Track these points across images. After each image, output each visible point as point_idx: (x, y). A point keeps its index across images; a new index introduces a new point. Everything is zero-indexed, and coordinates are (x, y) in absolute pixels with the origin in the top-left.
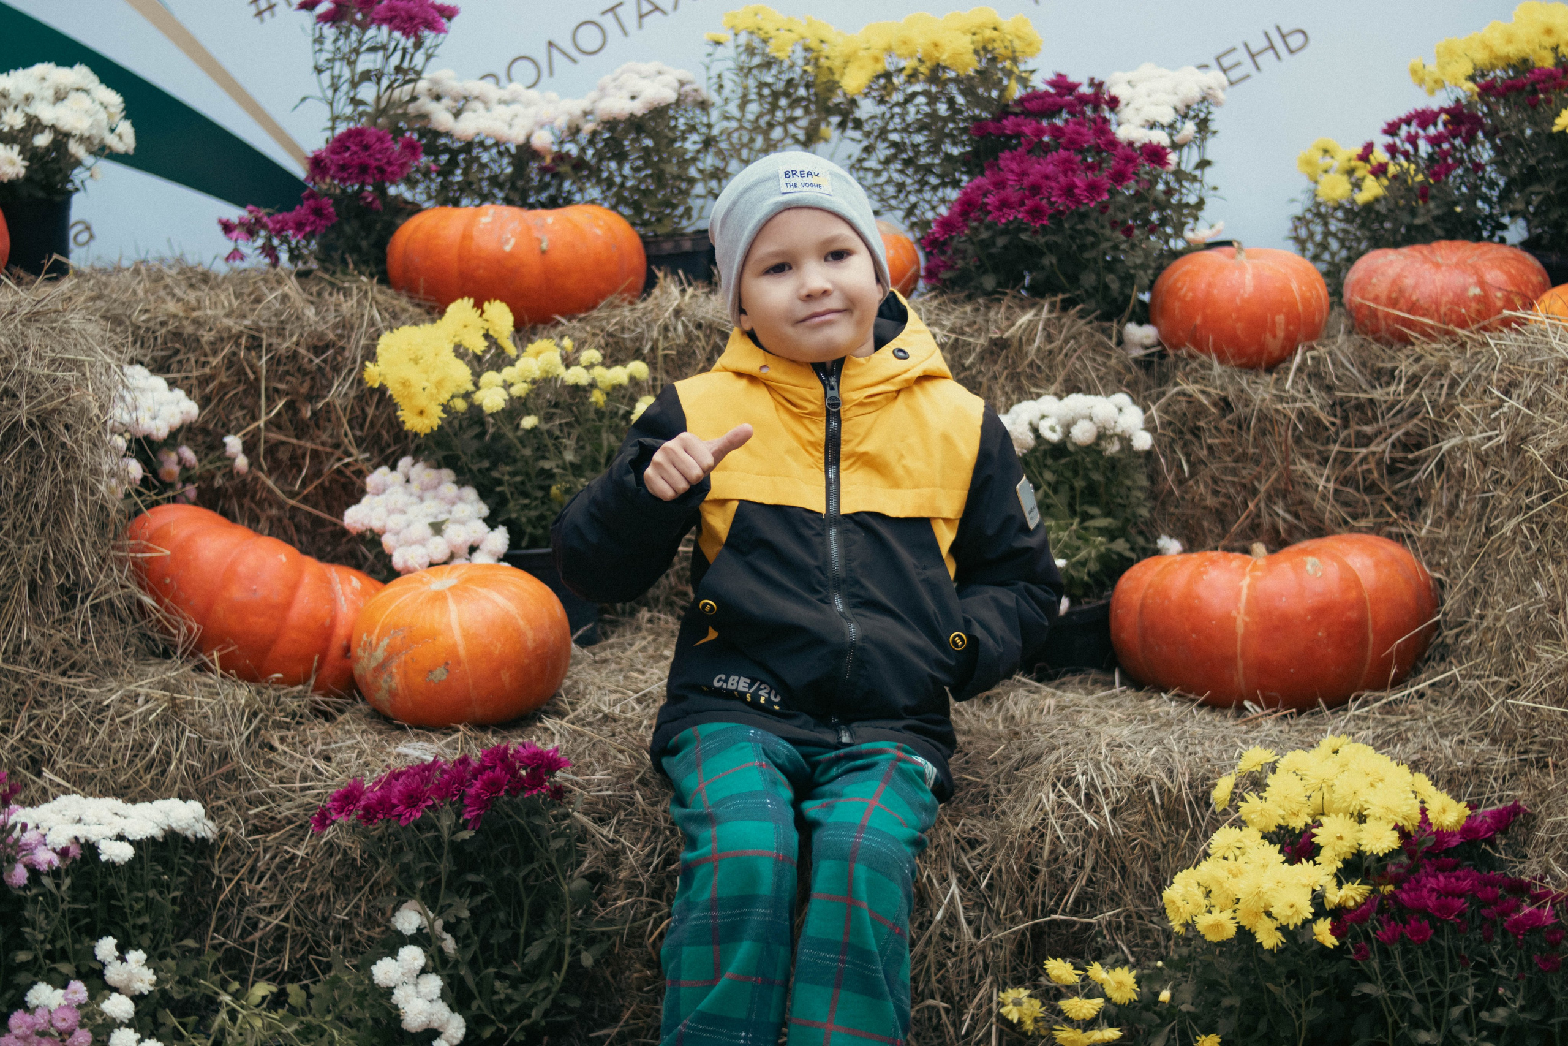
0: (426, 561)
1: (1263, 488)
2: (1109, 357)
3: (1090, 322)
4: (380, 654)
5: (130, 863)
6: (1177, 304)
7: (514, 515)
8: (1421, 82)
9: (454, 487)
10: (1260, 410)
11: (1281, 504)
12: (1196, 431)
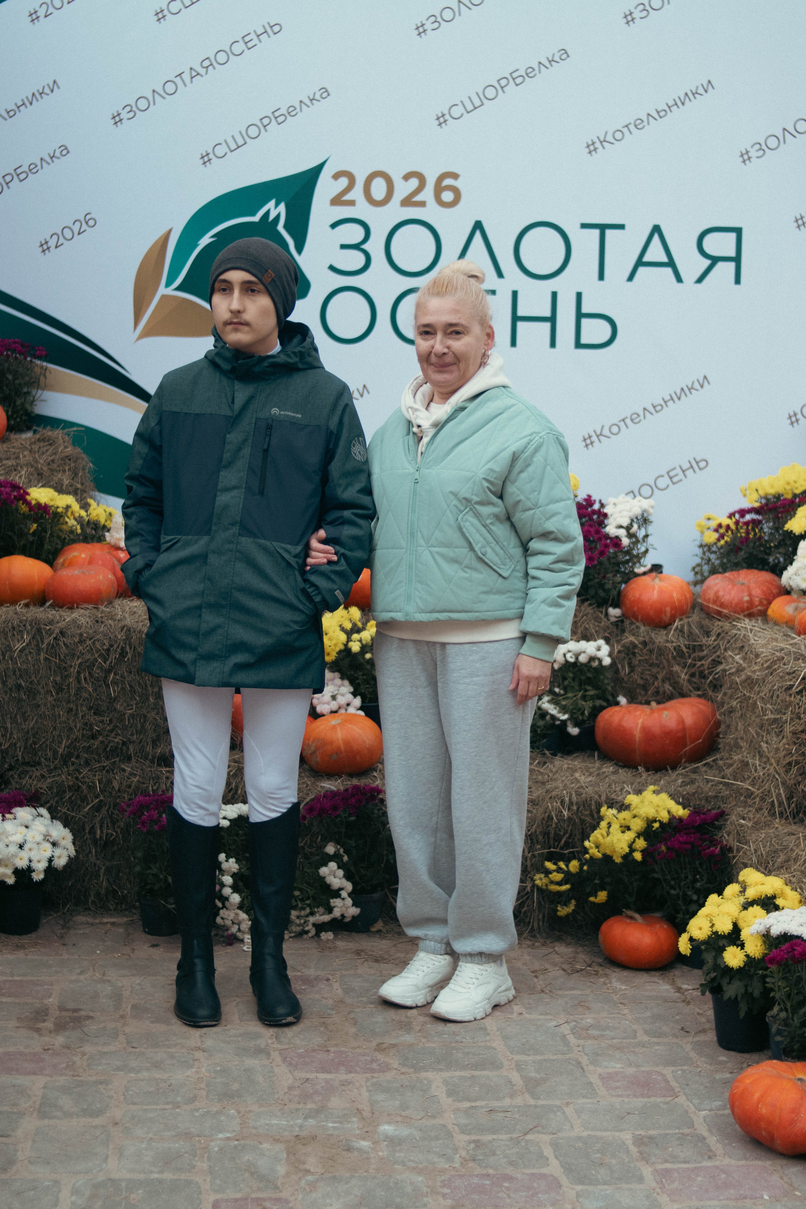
0: (329, 711)
1: (660, 677)
2: (601, 622)
3: (594, 608)
4: (313, 748)
5: (228, 828)
6: (628, 602)
7: (363, 691)
8: (745, 496)
9: (340, 680)
10: (658, 646)
11: (668, 683)
12: (634, 654)
